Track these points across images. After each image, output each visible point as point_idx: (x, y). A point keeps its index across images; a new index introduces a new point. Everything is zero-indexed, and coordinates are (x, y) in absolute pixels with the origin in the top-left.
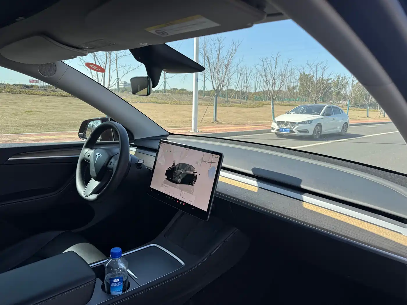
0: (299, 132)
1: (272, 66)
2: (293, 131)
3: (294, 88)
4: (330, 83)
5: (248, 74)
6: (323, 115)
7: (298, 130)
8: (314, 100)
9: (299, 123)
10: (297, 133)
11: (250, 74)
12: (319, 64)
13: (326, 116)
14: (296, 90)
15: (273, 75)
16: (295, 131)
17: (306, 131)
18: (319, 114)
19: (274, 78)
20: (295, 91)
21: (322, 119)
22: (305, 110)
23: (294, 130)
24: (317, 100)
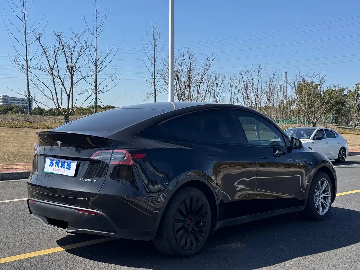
1: (254, 80)
3: (290, 103)
4: (345, 95)
5: (219, 84)
6: (313, 139)
8: (312, 122)
11: (222, 84)
12: (315, 75)
13: (317, 140)
14: (294, 107)
15: (255, 93)
18: (309, 138)
19: (257, 95)
20: (292, 108)
21: (313, 143)
22: (295, 134)
24: (316, 122)
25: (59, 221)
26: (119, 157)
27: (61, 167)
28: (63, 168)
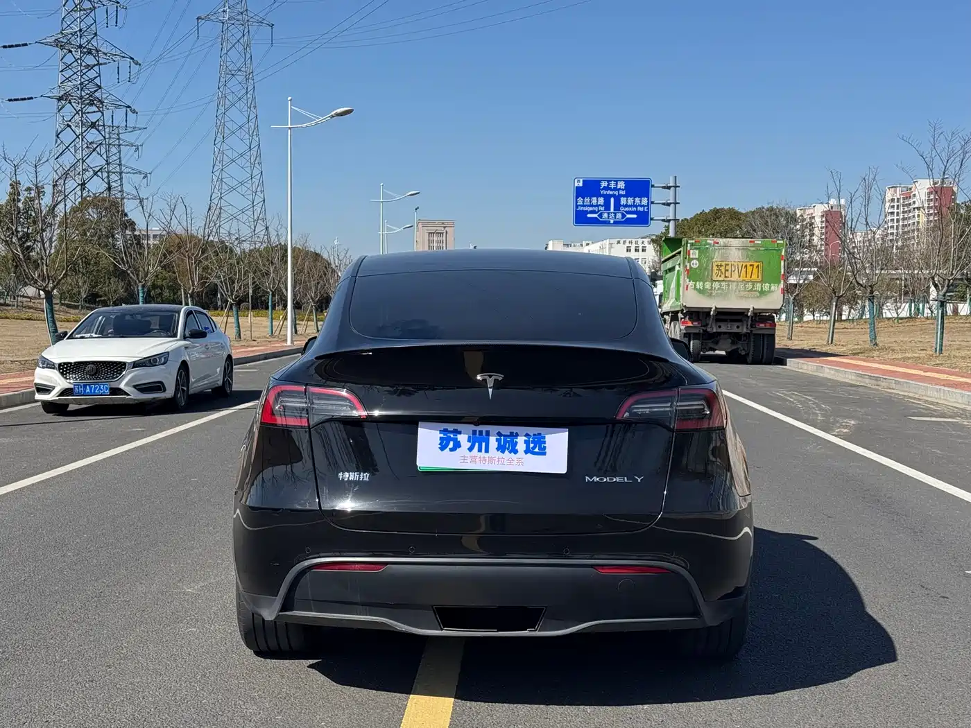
0: (138, 390)
2: (120, 389)
6: (185, 338)
7: (135, 387)
9: (134, 362)
10: (134, 395)
13: (192, 340)
16: (127, 389)
17: (159, 386)
18: (172, 333)
21: (184, 347)
23: (122, 386)
25: (501, 609)
26: (694, 407)
27: (498, 449)
28: (510, 452)
